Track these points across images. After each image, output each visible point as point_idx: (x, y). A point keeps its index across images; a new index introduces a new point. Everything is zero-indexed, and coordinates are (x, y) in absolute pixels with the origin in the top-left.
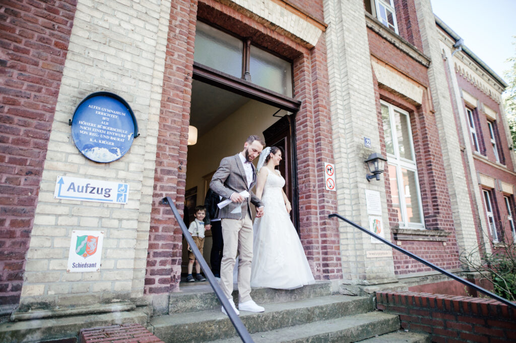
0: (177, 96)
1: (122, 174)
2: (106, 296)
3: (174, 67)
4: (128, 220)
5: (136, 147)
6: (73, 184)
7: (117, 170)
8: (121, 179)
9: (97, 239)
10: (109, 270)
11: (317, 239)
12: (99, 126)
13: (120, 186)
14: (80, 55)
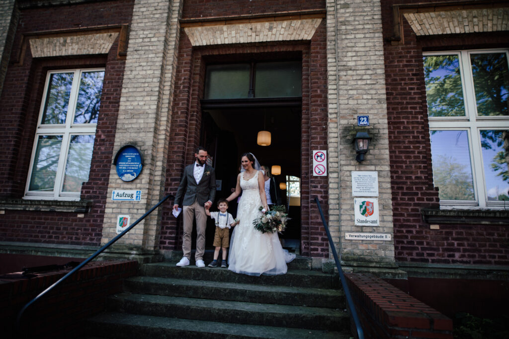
0: (181, 130)
1: (139, 186)
2: (131, 246)
3: (179, 113)
4: (141, 209)
5: (145, 170)
6: (118, 193)
7: (137, 184)
8: (138, 189)
9: (127, 219)
10: (132, 234)
11: (307, 221)
12: (127, 163)
13: (137, 192)
14: (121, 129)
